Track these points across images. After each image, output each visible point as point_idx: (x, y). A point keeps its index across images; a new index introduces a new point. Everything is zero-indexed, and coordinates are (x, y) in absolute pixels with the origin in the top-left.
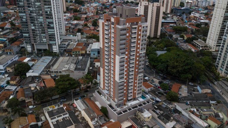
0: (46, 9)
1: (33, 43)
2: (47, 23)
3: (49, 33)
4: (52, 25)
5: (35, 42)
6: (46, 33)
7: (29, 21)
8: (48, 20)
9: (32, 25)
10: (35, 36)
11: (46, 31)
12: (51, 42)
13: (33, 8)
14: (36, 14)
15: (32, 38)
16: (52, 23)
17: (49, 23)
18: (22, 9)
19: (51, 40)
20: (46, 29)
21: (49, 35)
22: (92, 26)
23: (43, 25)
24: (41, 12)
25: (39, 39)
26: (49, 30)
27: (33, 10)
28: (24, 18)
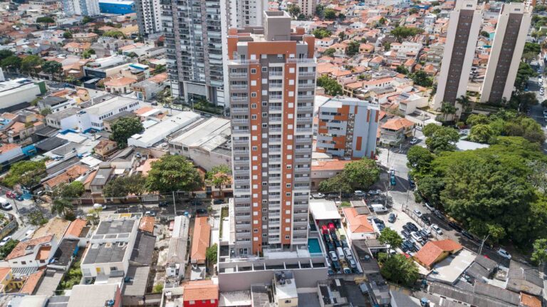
0: (208, 10)
1: (181, 80)
2: (209, 39)
3: (211, 61)
4: (217, 46)
5: (186, 79)
6: (206, 62)
7: (177, 33)
8: (210, 33)
9: (182, 41)
10: (186, 65)
11: (206, 57)
12: (214, 83)
13: (186, 5)
14: (191, 20)
15: (180, 70)
16: (219, 41)
17: (211, 39)
18: (169, 7)
19: (213, 78)
20: (206, 52)
21: (211, 68)
22: (344, 56)
23: (202, 44)
24: (199, 15)
25: (193, 73)
26: (212, 56)
27: (186, 11)
28: (170, 27)
